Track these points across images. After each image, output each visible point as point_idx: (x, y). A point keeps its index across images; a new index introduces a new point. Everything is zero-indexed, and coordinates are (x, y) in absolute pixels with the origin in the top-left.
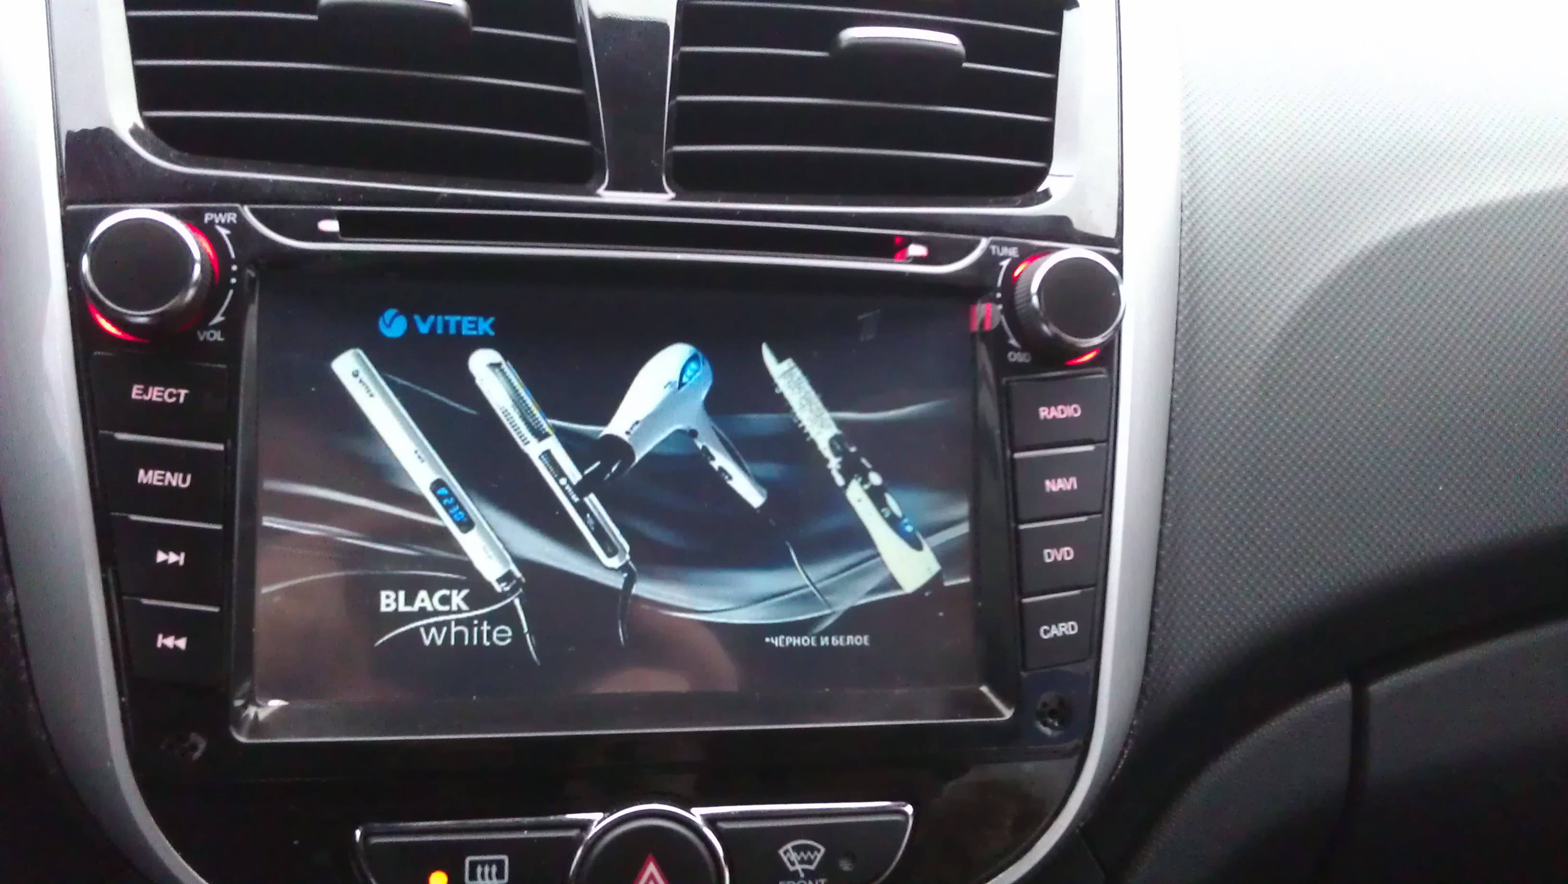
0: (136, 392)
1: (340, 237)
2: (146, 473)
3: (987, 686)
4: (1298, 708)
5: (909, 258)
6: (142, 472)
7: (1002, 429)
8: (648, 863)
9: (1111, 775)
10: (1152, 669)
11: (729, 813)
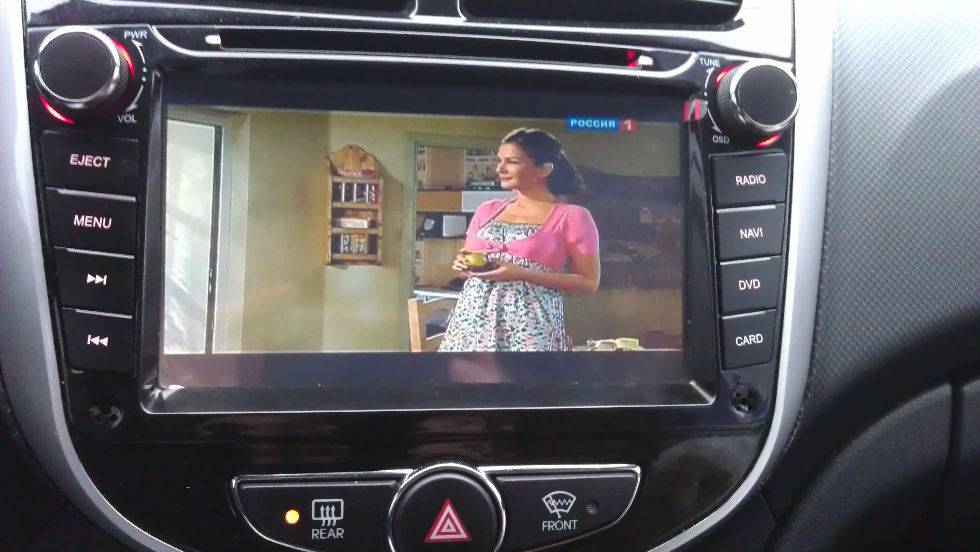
0: (73, 159)
1: (222, 48)
2: (80, 218)
3: (695, 382)
4: (914, 402)
5: (640, 66)
6: (76, 217)
7: (708, 192)
8: (447, 505)
9: (784, 448)
10: (814, 371)
11: (506, 471)
